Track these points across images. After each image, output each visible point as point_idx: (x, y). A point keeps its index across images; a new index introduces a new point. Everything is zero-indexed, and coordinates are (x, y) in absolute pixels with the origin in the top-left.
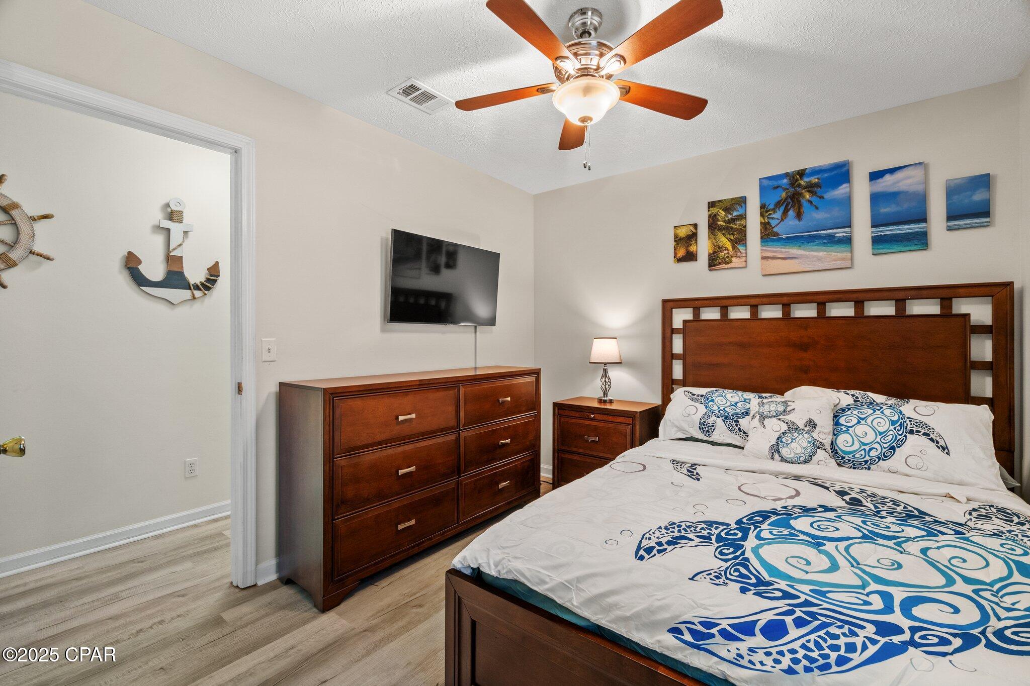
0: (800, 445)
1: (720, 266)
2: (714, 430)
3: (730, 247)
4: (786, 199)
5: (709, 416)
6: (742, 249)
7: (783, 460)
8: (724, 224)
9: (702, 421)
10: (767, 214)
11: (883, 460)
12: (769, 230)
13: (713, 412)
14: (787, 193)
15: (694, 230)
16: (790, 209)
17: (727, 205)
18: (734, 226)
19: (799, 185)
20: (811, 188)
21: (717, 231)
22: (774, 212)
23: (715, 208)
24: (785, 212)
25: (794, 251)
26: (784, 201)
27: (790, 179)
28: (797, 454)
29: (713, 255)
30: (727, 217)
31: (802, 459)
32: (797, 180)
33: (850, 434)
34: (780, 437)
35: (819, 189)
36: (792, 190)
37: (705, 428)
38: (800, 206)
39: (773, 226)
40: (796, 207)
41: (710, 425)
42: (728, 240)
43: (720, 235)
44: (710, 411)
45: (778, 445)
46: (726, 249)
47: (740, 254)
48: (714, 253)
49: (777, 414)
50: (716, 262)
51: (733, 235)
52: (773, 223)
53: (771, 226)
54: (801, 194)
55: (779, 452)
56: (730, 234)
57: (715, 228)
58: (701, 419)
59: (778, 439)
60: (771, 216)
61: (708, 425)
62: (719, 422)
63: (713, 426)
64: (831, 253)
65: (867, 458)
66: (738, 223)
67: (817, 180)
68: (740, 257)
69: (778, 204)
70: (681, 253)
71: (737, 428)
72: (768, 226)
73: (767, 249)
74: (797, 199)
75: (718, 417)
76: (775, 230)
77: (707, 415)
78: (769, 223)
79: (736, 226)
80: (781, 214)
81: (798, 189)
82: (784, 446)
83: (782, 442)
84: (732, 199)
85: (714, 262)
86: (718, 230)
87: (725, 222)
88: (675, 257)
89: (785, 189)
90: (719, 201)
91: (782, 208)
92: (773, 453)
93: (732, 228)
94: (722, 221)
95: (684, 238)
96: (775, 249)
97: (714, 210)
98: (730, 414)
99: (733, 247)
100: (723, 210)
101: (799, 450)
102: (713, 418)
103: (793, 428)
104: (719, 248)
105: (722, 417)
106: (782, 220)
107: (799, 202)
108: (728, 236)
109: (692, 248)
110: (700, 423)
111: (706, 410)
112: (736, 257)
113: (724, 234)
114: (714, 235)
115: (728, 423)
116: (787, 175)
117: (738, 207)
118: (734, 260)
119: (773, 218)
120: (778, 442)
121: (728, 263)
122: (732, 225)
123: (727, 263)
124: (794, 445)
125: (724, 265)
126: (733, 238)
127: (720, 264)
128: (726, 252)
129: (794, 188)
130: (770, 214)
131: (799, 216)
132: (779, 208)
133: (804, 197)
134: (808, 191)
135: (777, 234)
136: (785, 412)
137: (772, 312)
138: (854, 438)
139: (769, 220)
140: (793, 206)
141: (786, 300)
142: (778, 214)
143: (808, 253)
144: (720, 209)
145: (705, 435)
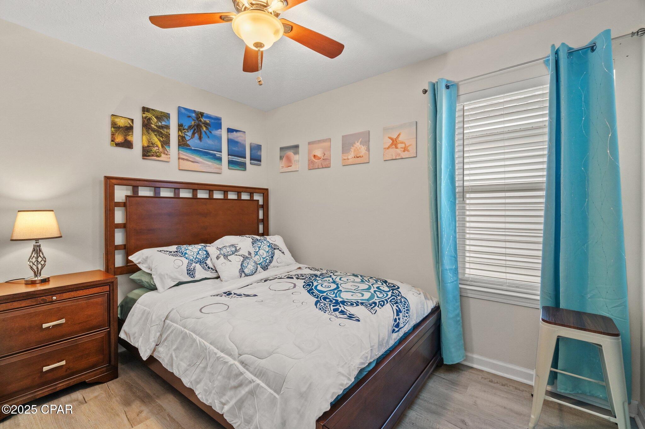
0: (251, 265)
1: (152, 157)
2: (195, 272)
3: (160, 146)
4: (194, 126)
5: (191, 264)
6: (167, 149)
7: (246, 275)
8: (155, 127)
9: (188, 269)
10: (183, 131)
11: (271, 263)
12: (185, 141)
13: (192, 261)
14: (194, 122)
15: (131, 124)
16: (196, 133)
17: (159, 115)
18: (163, 132)
19: (201, 121)
20: (206, 124)
21: (150, 131)
22: (188, 132)
23: (149, 114)
24: (194, 134)
25: (198, 158)
26: (193, 127)
27: (196, 115)
28: (251, 270)
29: (147, 148)
30: (158, 123)
31: (253, 272)
32: (200, 118)
33: (258, 255)
34: (242, 264)
35: (209, 127)
36: (197, 122)
37: (191, 272)
38: (201, 133)
39: (187, 140)
40: (199, 133)
41: (193, 270)
42: (159, 140)
43: (153, 135)
44: (190, 260)
45: (242, 269)
46: (157, 146)
47: (167, 152)
48: (148, 146)
49: (233, 253)
50: (149, 154)
51: (163, 138)
52: (188, 138)
53: (185, 139)
54: (201, 126)
55: (244, 272)
56: (160, 136)
57: (150, 129)
58: (187, 268)
59: (241, 265)
60: (186, 133)
61: (191, 270)
62: (198, 266)
63: (194, 270)
64: (214, 164)
65: (266, 264)
66: (165, 130)
67: (209, 122)
68: (166, 154)
69: (190, 127)
70: (119, 139)
71: (207, 267)
72: (184, 139)
73: (183, 153)
74: (200, 128)
75: (196, 263)
76: (188, 142)
77: (189, 264)
78: (184, 137)
79: (164, 131)
80: (191, 134)
81: (201, 123)
82: (245, 268)
83: (243, 266)
84: (162, 112)
85: (147, 153)
86: (152, 131)
87: (156, 126)
88: (112, 141)
89: (194, 120)
90: (153, 110)
91: (192, 131)
92: (241, 273)
93: (161, 133)
94: (155, 125)
95: (122, 127)
96: (188, 155)
97: (149, 115)
98: (202, 260)
99: (162, 146)
100: (155, 117)
101: (252, 268)
102: (194, 264)
103: (245, 258)
104: (152, 144)
105: (198, 262)
106: (192, 138)
107: (200, 130)
108: (158, 137)
109: (129, 138)
110: (187, 270)
111: (187, 261)
112: (164, 153)
113: (156, 135)
114: (149, 133)
115: (202, 265)
116: (195, 111)
117: (166, 120)
118: (163, 155)
119: (187, 135)
120: (242, 267)
121: (159, 157)
122: (161, 130)
123: (157, 156)
124: (249, 266)
125: (156, 157)
126: (162, 140)
127: (153, 156)
128: (157, 148)
129: (198, 121)
130: (185, 132)
131: (200, 138)
132: (190, 130)
133: (203, 129)
134: (205, 126)
135: (188, 145)
136: (236, 251)
137: (185, 194)
138: (260, 256)
139: (185, 136)
140: (198, 132)
141: (194, 187)
142: (190, 134)
143: (204, 161)
144: (154, 116)
145: (191, 277)
